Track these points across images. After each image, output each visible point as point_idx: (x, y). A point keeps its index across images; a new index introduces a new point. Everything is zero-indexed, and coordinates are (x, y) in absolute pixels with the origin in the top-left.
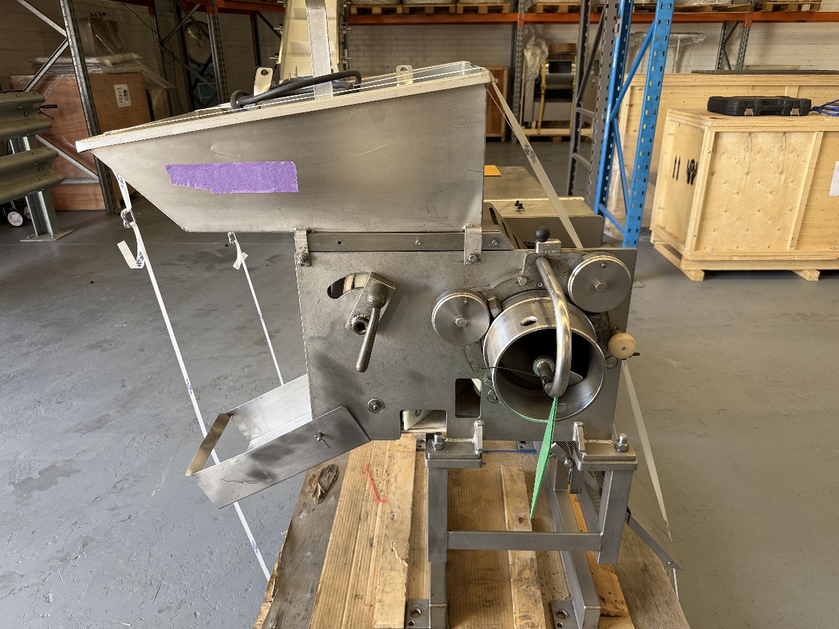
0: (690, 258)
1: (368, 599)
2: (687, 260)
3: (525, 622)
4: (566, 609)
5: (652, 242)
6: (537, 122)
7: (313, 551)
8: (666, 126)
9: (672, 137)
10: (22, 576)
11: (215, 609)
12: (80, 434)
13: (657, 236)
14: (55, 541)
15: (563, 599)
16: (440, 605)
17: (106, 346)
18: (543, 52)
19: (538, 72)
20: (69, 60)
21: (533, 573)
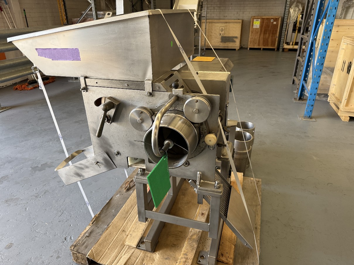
0: (342, 110)
1: (127, 233)
2: (341, 111)
3: (184, 256)
4: (205, 256)
5: (328, 101)
6: (293, 42)
7: (115, 210)
8: (341, 45)
9: (344, 50)
10: (22, 200)
11: (78, 225)
12: (59, 153)
13: (331, 98)
14: (36, 190)
15: (207, 251)
16: (149, 241)
17: (81, 122)
18: (299, 10)
19: (296, 19)
20: (91, 13)
21: (197, 237)
